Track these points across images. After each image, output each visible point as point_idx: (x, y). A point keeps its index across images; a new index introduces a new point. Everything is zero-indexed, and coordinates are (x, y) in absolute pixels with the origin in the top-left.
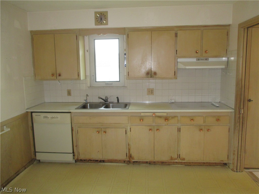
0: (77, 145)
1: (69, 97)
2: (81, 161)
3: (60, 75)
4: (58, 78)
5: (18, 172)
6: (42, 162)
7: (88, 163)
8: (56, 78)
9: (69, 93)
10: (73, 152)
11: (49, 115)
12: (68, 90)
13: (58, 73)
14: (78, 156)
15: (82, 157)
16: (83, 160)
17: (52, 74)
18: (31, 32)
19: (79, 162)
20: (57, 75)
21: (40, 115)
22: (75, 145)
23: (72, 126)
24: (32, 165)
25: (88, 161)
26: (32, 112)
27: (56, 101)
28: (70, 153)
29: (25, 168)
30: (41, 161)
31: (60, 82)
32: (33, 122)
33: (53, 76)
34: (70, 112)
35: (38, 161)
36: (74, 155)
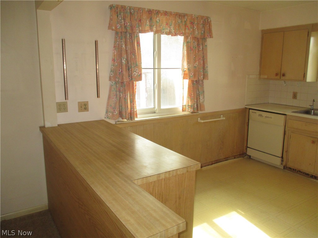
0: (287, 151)
1: (294, 100)
2: (290, 169)
3: (284, 75)
4: (281, 78)
5: (227, 158)
6: (252, 159)
7: (297, 174)
8: (279, 78)
9: (295, 96)
10: (282, 157)
11: (264, 114)
12: (294, 92)
13: (282, 72)
14: (286, 162)
15: (290, 165)
16: (292, 169)
17: (276, 74)
18: (263, 31)
19: (288, 170)
20: (281, 75)
21: (256, 113)
22: (285, 150)
23: (286, 130)
24: (242, 158)
25: (298, 171)
26: (250, 109)
27: (279, 103)
28: (279, 157)
29: (235, 158)
30: (251, 157)
31: (285, 83)
32: (250, 118)
33: (276, 76)
34: (286, 115)
35: (249, 157)
36: (282, 161)
